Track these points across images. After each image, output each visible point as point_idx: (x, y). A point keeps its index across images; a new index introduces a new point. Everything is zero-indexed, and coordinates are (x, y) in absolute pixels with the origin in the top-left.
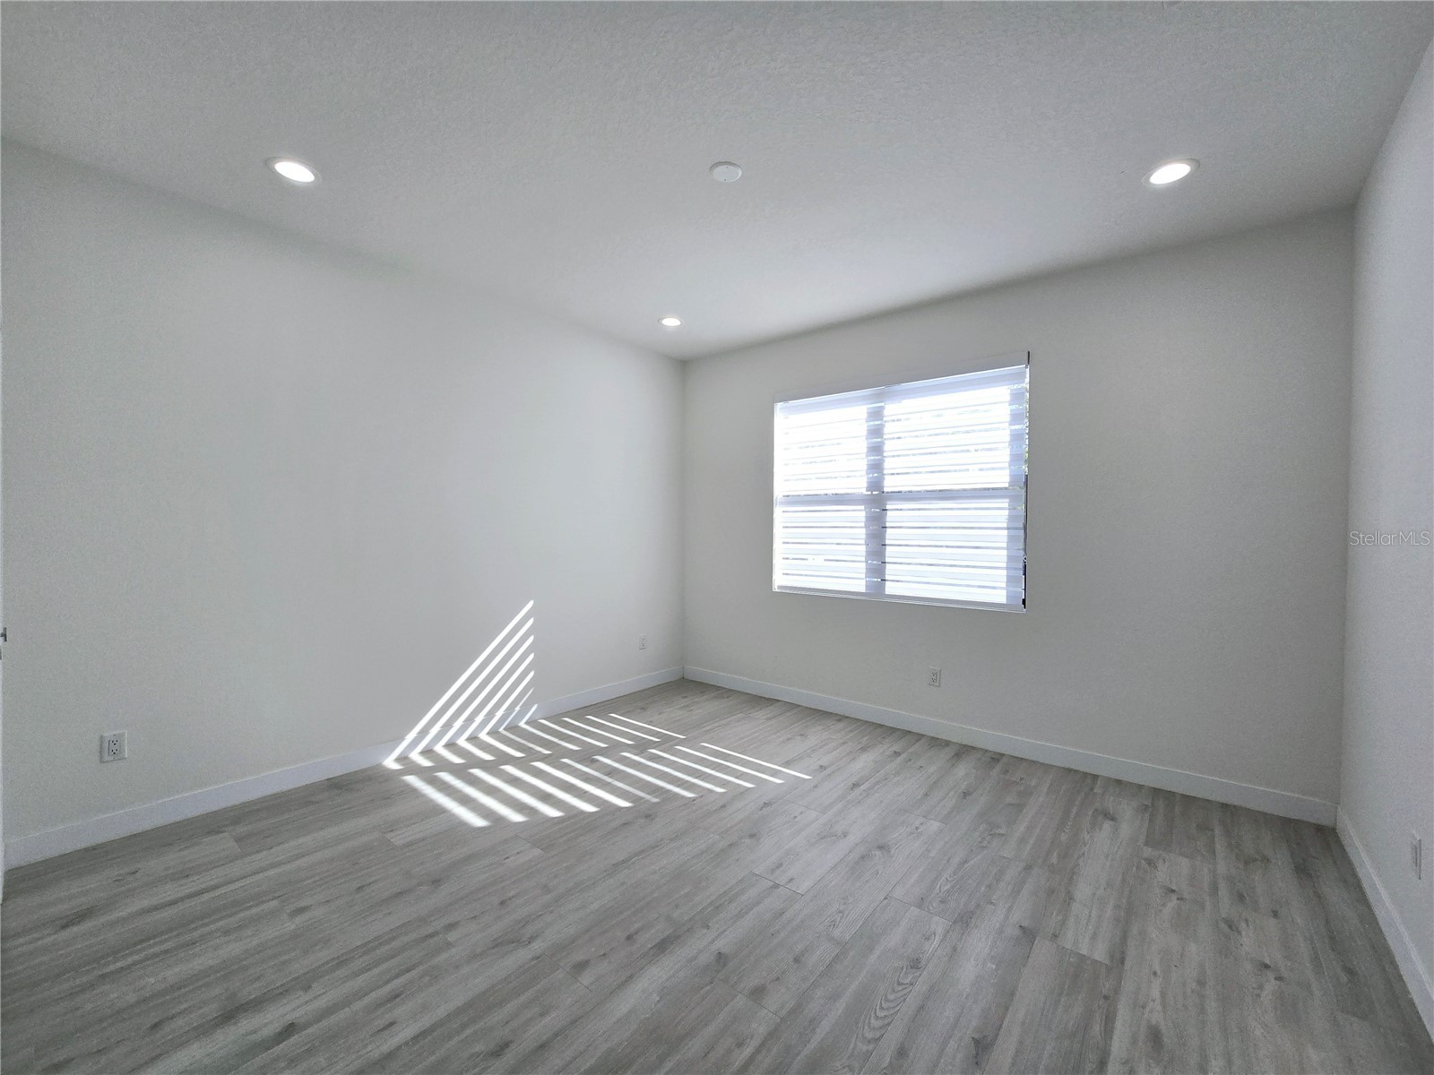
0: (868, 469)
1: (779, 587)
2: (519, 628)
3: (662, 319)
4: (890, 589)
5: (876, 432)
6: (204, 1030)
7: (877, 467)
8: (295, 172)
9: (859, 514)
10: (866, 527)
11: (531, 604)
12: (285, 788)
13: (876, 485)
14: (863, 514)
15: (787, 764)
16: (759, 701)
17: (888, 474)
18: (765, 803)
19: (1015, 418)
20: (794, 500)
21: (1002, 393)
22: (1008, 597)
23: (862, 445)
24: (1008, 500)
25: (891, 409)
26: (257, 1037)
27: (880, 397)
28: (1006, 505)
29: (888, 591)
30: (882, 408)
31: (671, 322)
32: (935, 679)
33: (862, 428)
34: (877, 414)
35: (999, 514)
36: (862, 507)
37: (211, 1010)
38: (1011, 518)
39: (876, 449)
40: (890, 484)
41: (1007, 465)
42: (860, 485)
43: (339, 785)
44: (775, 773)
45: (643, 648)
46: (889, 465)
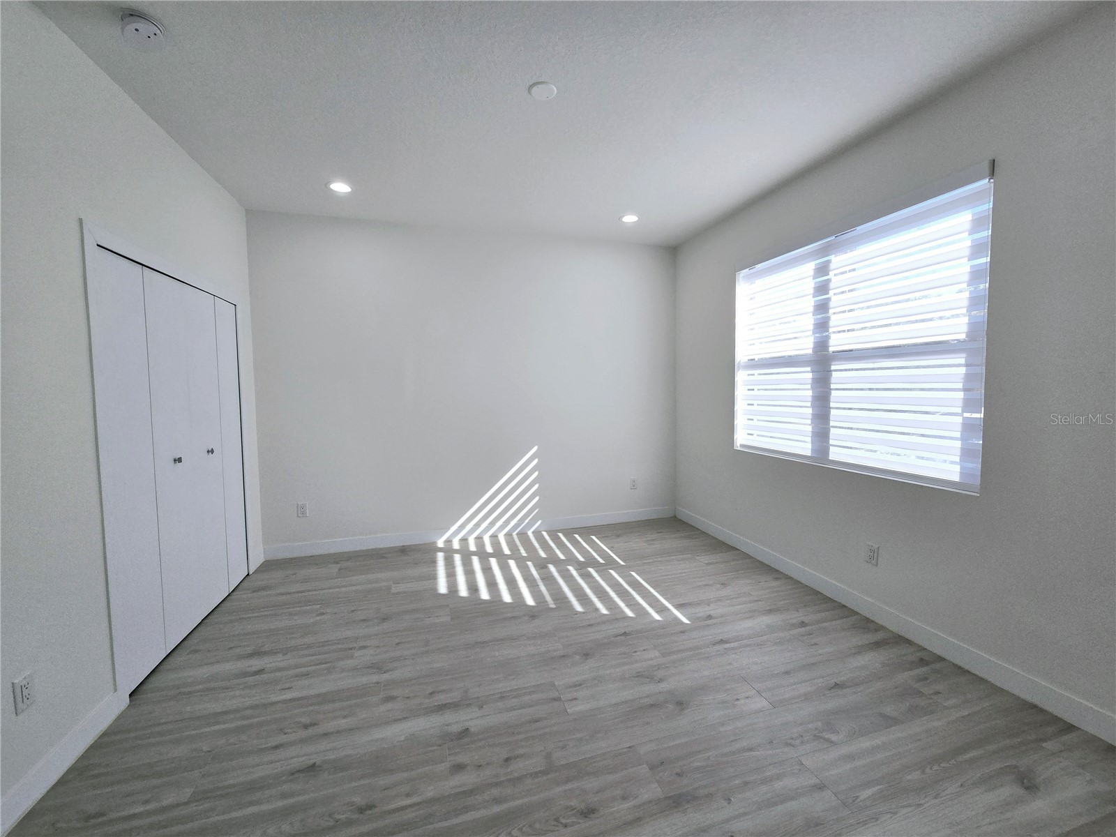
0: (814, 329)
1: (741, 446)
2: (526, 465)
3: (623, 216)
4: (836, 454)
5: (822, 289)
6: (240, 657)
7: (822, 326)
8: (340, 187)
9: (806, 375)
10: (812, 388)
11: (535, 448)
12: (382, 546)
13: (821, 345)
14: (810, 375)
15: (678, 607)
16: (719, 546)
17: (834, 332)
18: (625, 632)
19: (976, 251)
20: (753, 364)
21: (964, 218)
22: (962, 474)
23: (810, 303)
24: (964, 355)
25: (837, 260)
26: (249, 669)
27: (825, 251)
28: (963, 361)
29: (831, 457)
30: (829, 262)
31: (630, 219)
32: (873, 557)
33: (810, 285)
34: (823, 270)
35: (954, 370)
36: (809, 369)
37: (249, 650)
38: (968, 378)
39: (822, 307)
40: (837, 343)
41: (964, 311)
42: (806, 346)
43: (404, 550)
44: (661, 609)
45: (634, 487)
46: (835, 321)
